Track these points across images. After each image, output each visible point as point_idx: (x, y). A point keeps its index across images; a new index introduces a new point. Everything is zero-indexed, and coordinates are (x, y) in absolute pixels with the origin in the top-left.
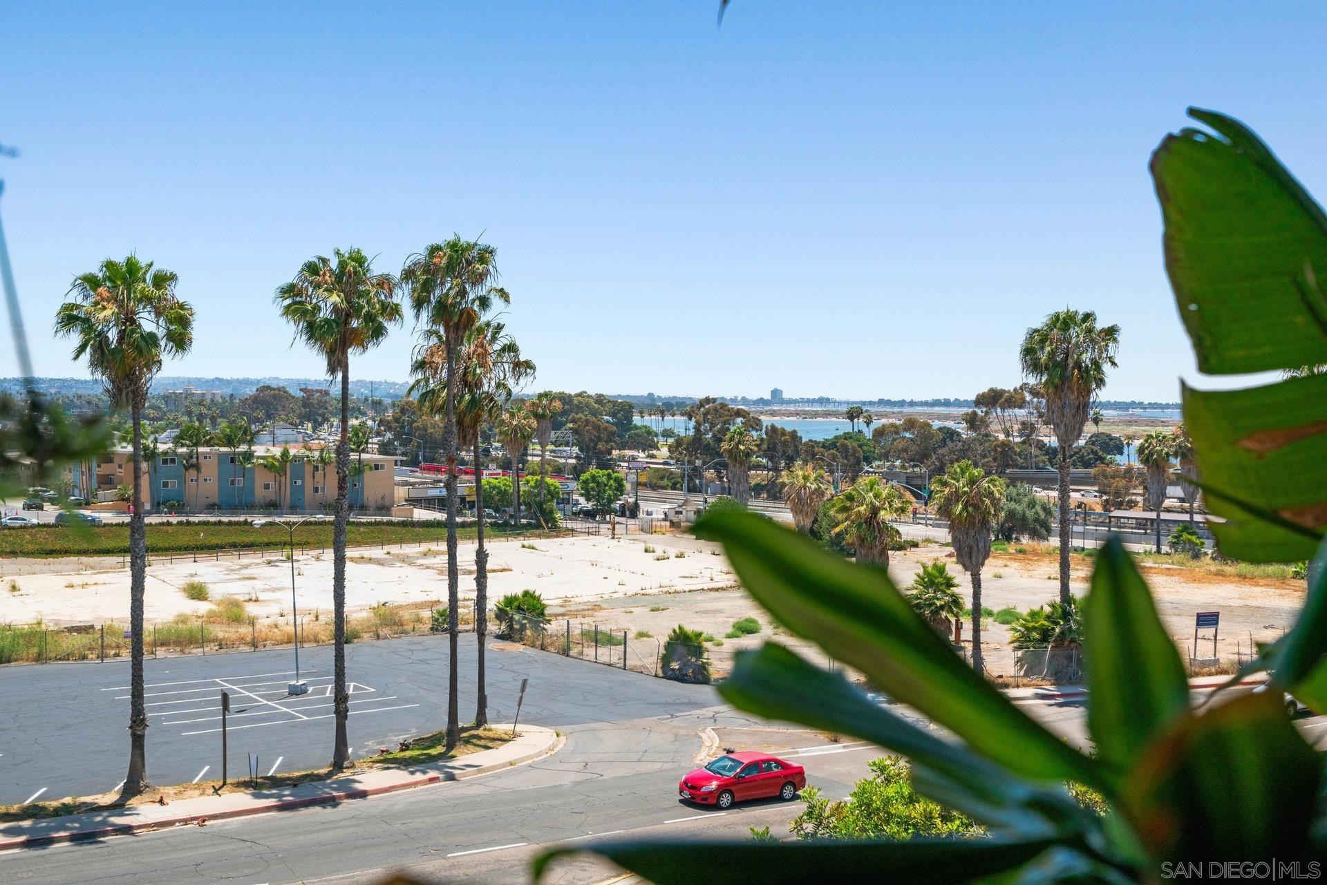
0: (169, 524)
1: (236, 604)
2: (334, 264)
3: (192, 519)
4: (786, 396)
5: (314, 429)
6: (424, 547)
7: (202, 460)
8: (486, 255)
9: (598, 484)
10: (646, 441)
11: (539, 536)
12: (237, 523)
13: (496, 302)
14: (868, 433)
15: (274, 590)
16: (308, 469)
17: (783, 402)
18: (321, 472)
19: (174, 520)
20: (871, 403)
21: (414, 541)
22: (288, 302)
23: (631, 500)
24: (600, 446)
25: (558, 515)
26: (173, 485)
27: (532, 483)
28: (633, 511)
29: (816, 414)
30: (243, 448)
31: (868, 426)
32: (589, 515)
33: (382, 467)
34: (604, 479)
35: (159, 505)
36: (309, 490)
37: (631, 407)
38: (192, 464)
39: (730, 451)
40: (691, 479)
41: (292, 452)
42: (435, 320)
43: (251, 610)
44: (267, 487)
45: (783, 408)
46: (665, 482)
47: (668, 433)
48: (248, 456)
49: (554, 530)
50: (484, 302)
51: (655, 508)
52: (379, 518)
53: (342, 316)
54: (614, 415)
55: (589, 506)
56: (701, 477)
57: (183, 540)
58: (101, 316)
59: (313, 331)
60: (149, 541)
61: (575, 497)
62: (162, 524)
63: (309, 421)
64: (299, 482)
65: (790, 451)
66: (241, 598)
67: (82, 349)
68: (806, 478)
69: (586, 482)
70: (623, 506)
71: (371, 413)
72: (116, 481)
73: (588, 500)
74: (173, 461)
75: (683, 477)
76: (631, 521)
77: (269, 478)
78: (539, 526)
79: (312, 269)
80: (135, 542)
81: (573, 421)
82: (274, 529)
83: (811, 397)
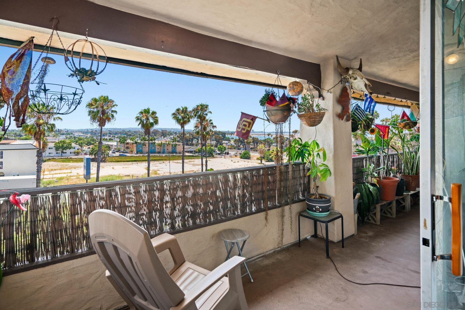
0: (140, 156)
1: (156, 171)
2: (181, 109)
3: (144, 155)
4: (255, 131)
5: (164, 138)
6: (189, 160)
7: (146, 144)
8: (207, 106)
9: (221, 148)
10: (229, 140)
11: (211, 158)
12: (153, 156)
13: (209, 114)
14: (272, 138)
15: (162, 168)
16: (166, 145)
17: (254, 132)
18: (168, 146)
19: (141, 155)
20: (271, 132)
21: (187, 159)
22: (174, 116)
23: (227, 151)
24: (220, 141)
25: (214, 154)
26: (140, 148)
27: (208, 148)
28: (228, 154)
29: (261, 135)
30: (153, 141)
31: (272, 137)
32: (219, 154)
33: (180, 145)
34: (222, 147)
35: (138, 152)
36: (166, 149)
37: (225, 133)
38: (144, 145)
39: (247, 142)
40: (238, 147)
41: (163, 142)
42: (198, 118)
43: (158, 172)
44: (158, 149)
45: (254, 133)
46: (233, 148)
47: (232, 138)
48: (154, 143)
49: (213, 157)
50: (207, 114)
51: (232, 153)
52: (180, 155)
53: (183, 118)
54: (222, 135)
55: (219, 152)
56: (240, 147)
57: (143, 159)
58: (143, 119)
59: (178, 120)
60: (151, 159)
61: (216, 151)
62: (139, 156)
63: (163, 136)
64: (164, 148)
65: (257, 141)
66: (156, 170)
67: (139, 124)
68: (262, 147)
69: (219, 148)
70: (225, 153)
71: (174, 135)
72: (129, 148)
73: (219, 151)
74: (141, 144)
75: (236, 147)
76: (228, 155)
77: (159, 147)
78: (210, 156)
79: (178, 110)
80: (148, 159)
81: (215, 136)
82: (160, 157)
83: (259, 131)
